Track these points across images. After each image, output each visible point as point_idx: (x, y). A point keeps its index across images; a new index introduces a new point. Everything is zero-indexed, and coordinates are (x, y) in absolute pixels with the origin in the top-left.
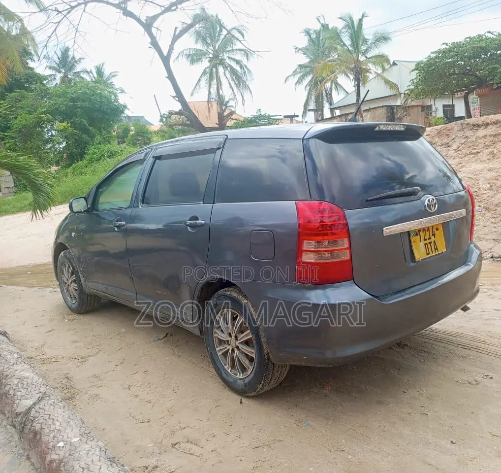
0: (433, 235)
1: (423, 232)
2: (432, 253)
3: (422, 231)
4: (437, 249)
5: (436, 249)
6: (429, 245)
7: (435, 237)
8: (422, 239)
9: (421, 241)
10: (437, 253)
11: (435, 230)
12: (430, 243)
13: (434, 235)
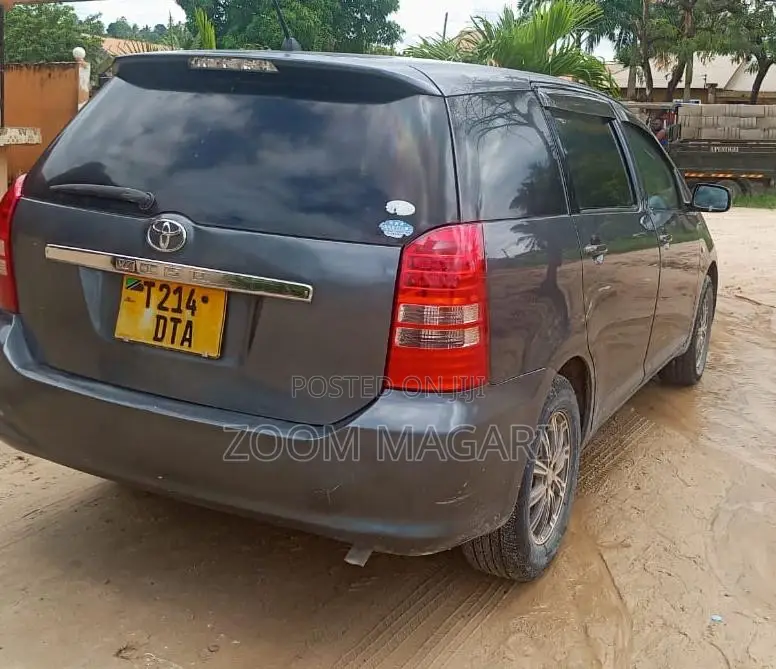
0: (188, 307)
1: (161, 289)
2: (173, 342)
3: (158, 285)
4: (189, 340)
5: (187, 340)
6: (170, 325)
7: (193, 314)
8: (154, 302)
9: (148, 306)
10: (185, 347)
11: (197, 297)
12: (176, 321)
13: (192, 308)
